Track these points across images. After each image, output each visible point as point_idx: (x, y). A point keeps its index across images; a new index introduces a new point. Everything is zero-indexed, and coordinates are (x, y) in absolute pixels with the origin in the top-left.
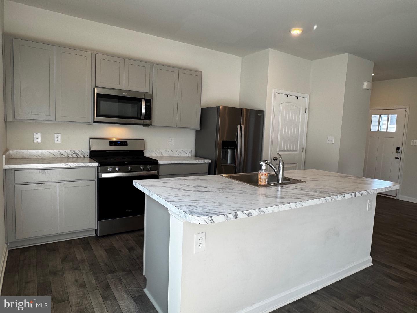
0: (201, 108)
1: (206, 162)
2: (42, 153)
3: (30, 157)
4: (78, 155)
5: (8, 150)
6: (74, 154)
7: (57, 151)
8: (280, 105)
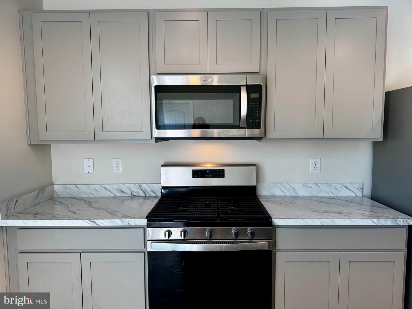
0: (386, 93)
2: (95, 190)
3: (79, 196)
4: (147, 192)
5: (52, 184)
6: (141, 192)
7: (116, 186)
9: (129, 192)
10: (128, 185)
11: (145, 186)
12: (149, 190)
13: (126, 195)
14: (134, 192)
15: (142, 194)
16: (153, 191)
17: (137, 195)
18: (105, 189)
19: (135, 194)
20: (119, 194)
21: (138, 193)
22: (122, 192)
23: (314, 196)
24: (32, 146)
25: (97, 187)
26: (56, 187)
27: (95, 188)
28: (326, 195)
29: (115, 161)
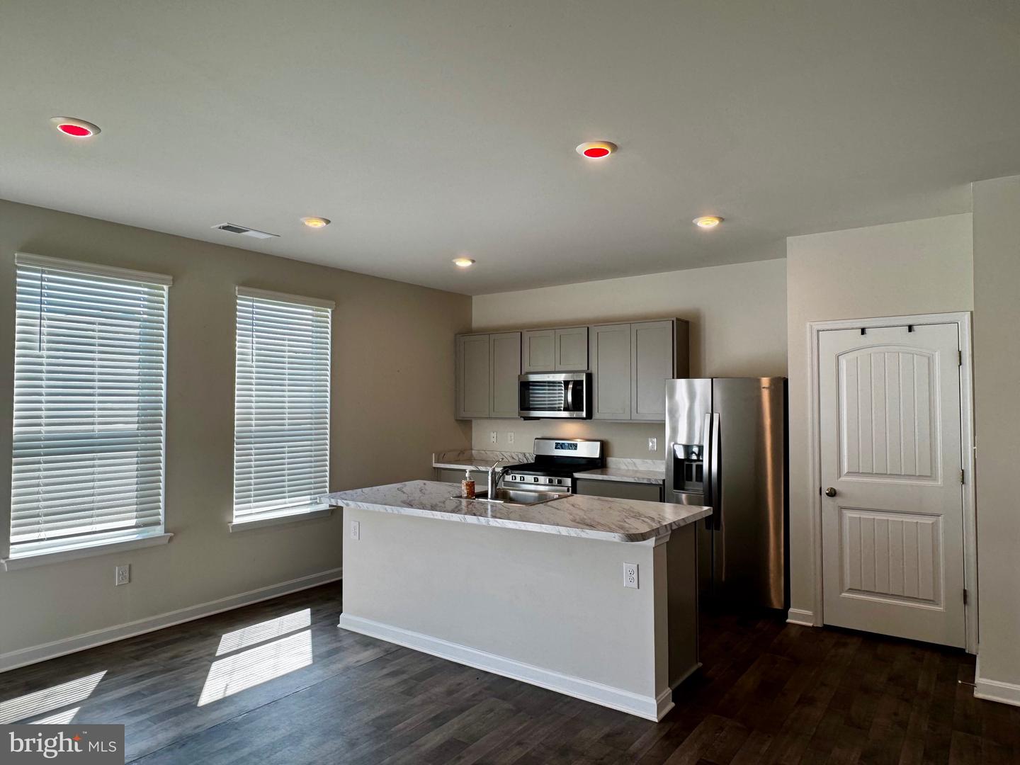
1: (654, 483)
3: (486, 459)
4: (529, 459)
5: (472, 449)
6: (525, 458)
7: (509, 454)
8: (840, 357)
9: (517, 458)
10: (517, 453)
11: (528, 454)
13: (515, 461)
14: (520, 459)
18: (503, 455)
19: (521, 461)
20: (511, 460)
22: (513, 458)
24: (457, 420)
25: (498, 453)
26: (473, 451)
27: (496, 454)
29: (509, 434)
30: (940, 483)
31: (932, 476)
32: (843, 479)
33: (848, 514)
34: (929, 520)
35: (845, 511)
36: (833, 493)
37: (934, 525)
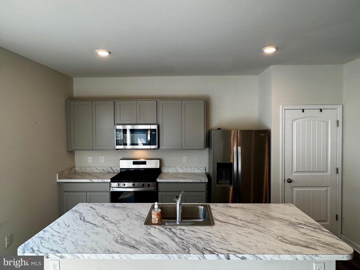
2: (93, 170)
3: (86, 172)
4: (114, 170)
6: (112, 170)
8: (294, 122)
9: (107, 170)
10: (107, 168)
11: (113, 168)
12: (115, 170)
13: (105, 172)
14: (109, 170)
15: (112, 172)
16: (117, 170)
17: (110, 172)
18: (97, 169)
19: (109, 171)
20: (102, 171)
21: (110, 171)
22: (104, 170)
23: (185, 173)
24: (68, 151)
25: (94, 168)
26: (76, 168)
27: (93, 169)
28: (190, 172)
30: (329, 174)
31: (326, 171)
32: (293, 174)
33: (296, 189)
34: (325, 189)
35: (294, 188)
36: (290, 181)
37: (327, 190)
